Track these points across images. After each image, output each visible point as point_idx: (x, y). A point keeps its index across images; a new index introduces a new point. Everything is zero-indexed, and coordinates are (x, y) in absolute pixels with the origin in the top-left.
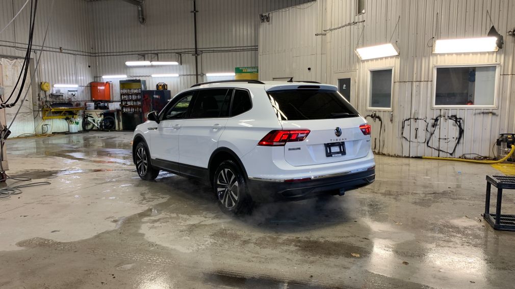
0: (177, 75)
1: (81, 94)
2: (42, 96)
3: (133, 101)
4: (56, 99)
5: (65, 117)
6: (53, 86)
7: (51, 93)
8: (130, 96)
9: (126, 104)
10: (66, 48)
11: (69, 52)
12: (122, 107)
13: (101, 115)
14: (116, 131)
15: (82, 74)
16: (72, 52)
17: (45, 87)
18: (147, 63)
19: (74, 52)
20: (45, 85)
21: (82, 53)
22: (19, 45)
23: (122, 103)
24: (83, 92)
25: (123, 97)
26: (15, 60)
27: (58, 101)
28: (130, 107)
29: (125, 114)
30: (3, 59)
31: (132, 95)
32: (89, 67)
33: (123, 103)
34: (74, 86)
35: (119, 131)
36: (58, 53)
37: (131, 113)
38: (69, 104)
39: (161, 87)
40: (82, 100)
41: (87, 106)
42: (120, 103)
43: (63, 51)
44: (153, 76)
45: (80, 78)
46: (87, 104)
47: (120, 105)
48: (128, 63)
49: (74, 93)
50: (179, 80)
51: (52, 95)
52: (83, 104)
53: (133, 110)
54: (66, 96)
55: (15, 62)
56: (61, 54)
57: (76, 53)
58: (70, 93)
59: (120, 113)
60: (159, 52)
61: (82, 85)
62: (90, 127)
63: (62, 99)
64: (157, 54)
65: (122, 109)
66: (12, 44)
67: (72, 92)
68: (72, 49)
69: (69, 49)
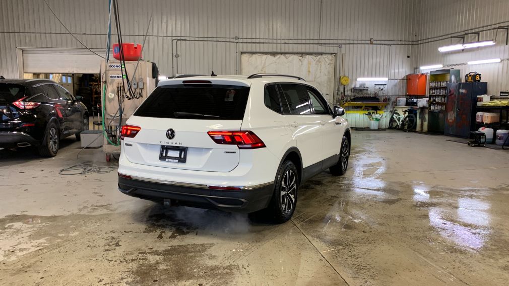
0: (499, 60)
1: (392, 88)
2: (342, 90)
3: (441, 96)
4: (358, 93)
5: (367, 113)
6: (356, 80)
7: (353, 86)
8: (438, 90)
9: (435, 100)
10: (379, 38)
11: (383, 42)
12: (430, 104)
13: (406, 111)
14: (416, 132)
15: (397, 67)
16: (386, 42)
17: (343, 81)
18: (459, 47)
19: (389, 42)
20: (343, 79)
21: (399, 43)
22: (324, 42)
23: (430, 99)
24: (395, 86)
25: (431, 92)
26: (320, 56)
27: (360, 95)
28: (438, 104)
29: (431, 113)
30: (307, 56)
31: (440, 88)
32: (408, 57)
33: (432, 99)
34: (383, 80)
35: (421, 132)
36: (367, 46)
37: (437, 111)
38: (375, 98)
39: (470, 78)
40: (394, 94)
41: (398, 101)
42: (428, 99)
43: (374, 42)
44: (469, 63)
45: (393, 71)
46: (398, 99)
47: (428, 101)
48: (442, 49)
49: (382, 87)
50: (501, 65)
51: (354, 90)
52: (393, 99)
53: (439, 108)
54: (372, 90)
55: (320, 58)
56: (371, 46)
57: (392, 43)
58: (377, 87)
59: (427, 111)
60: (481, 29)
61: (396, 78)
62: (395, 125)
63: (367, 94)
64: (478, 33)
65: (430, 106)
66: (316, 42)
67: (379, 86)
68: (387, 39)
69: (383, 39)
